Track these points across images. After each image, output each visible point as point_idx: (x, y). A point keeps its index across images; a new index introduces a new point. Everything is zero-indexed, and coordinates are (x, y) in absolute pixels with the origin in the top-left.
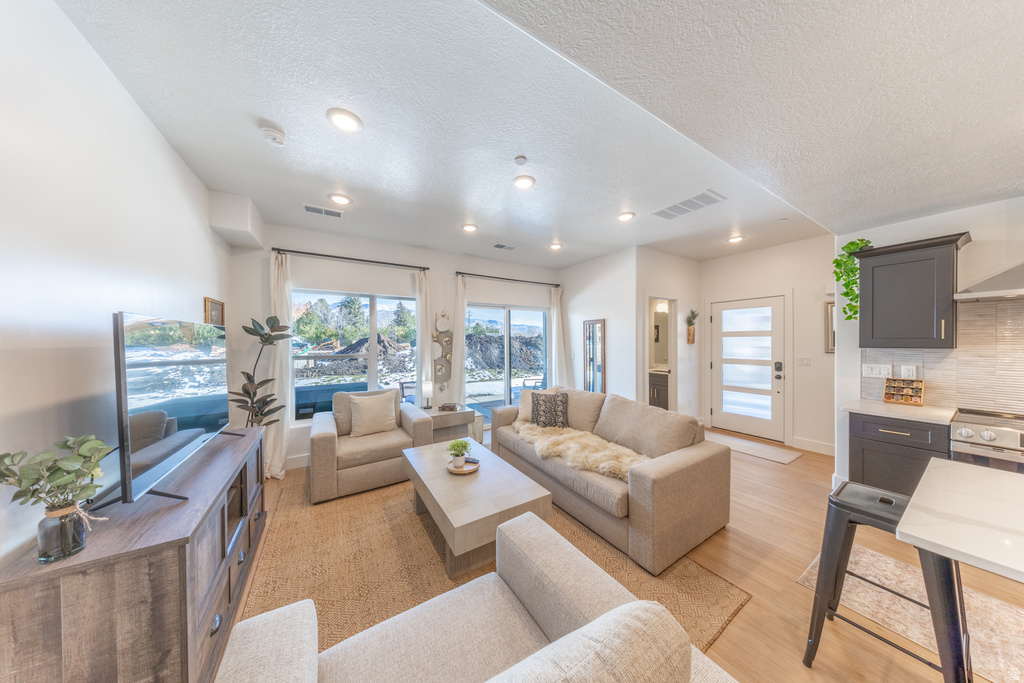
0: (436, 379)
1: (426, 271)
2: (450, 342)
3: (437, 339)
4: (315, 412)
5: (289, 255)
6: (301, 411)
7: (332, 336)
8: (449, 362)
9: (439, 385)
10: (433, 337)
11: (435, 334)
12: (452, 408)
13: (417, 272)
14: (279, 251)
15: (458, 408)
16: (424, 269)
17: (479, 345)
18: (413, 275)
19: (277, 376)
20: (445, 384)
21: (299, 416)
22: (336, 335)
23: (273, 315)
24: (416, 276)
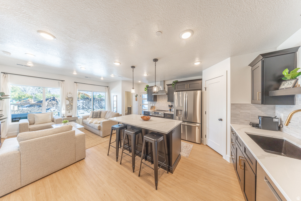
0: (67, 110)
1: (63, 82)
2: (72, 100)
3: (68, 99)
4: (20, 119)
5: (9, 75)
6: (14, 120)
7: (28, 97)
8: (72, 105)
9: (68, 111)
10: (66, 99)
11: (67, 98)
12: (71, 116)
13: (60, 81)
14: (4, 73)
15: (73, 116)
16: (63, 81)
17: (98, 101)
18: (59, 82)
19: (4, 109)
20: (71, 111)
21: (13, 121)
22: (31, 97)
23: (2, 92)
24: (60, 82)
